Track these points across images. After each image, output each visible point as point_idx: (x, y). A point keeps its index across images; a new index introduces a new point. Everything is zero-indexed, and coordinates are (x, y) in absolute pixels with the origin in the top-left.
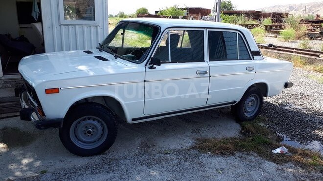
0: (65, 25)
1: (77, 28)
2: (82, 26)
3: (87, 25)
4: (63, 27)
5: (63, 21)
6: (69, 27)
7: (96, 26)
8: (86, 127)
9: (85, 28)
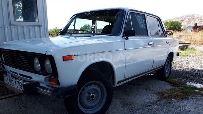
0: (14, 25)
1: (25, 27)
2: (28, 26)
3: (32, 26)
4: (13, 27)
5: (13, 22)
6: (18, 27)
7: (39, 26)
8: (89, 93)
9: (31, 28)
